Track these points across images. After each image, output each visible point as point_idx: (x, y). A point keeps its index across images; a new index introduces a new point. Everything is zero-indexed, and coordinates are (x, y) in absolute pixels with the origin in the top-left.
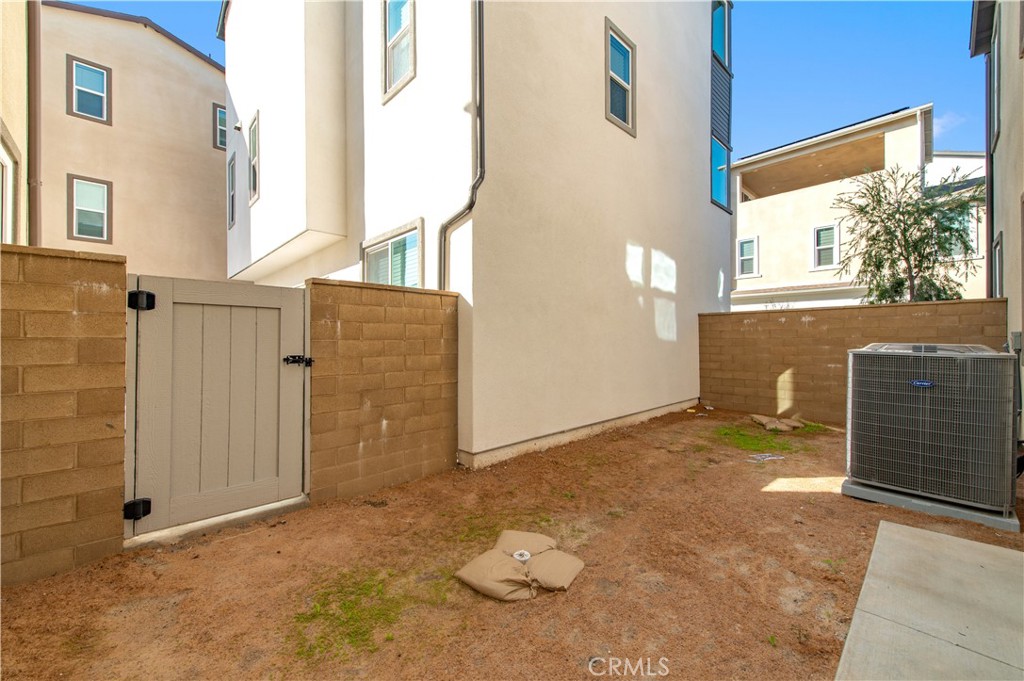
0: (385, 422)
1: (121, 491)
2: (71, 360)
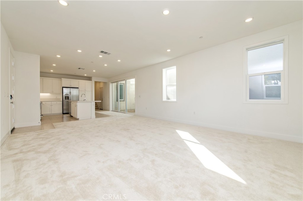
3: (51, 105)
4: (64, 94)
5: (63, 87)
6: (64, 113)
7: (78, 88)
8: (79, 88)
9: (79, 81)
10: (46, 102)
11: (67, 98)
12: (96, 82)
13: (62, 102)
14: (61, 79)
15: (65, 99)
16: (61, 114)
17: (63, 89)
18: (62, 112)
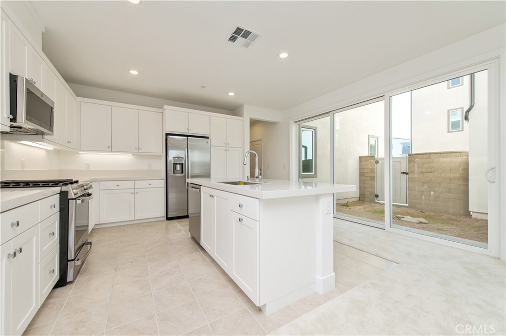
0: (432, 193)
1: (374, 192)
2: (369, 171)
3: (133, 191)
4: (170, 158)
5: (167, 135)
6: (169, 216)
7: (207, 138)
8: (212, 138)
9: (210, 116)
10: (117, 183)
11: (178, 167)
12: (253, 123)
13: (164, 182)
14: (162, 108)
15: (174, 173)
16: (163, 219)
17: (168, 139)
18: (164, 214)
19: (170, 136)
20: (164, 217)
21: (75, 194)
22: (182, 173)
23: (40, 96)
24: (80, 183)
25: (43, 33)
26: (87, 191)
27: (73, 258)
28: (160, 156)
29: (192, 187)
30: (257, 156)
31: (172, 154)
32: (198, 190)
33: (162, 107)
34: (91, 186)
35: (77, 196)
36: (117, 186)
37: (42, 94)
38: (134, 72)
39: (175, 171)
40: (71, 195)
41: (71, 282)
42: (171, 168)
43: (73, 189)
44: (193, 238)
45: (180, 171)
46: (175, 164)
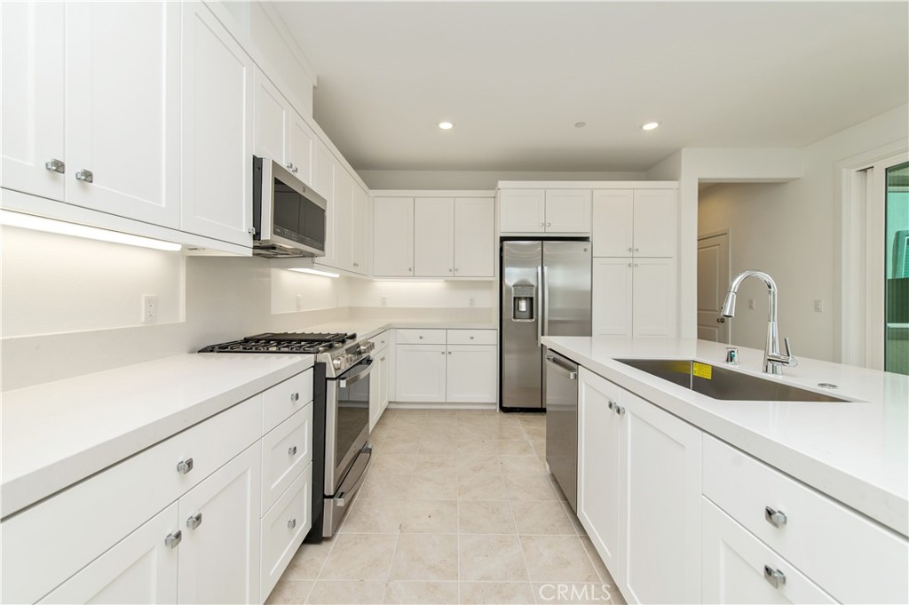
3: (443, 349)
4: (510, 281)
5: (503, 239)
6: (505, 405)
7: (585, 239)
8: (595, 239)
9: (593, 190)
11: (523, 305)
12: (708, 190)
13: (496, 334)
14: (494, 189)
15: (515, 317)
16: (493, 407)
17: (505, 248)
18: (495, 399)
19: (508, 242)
20: (496, 404)
21: (336, 369)
22: (532, 318)
23: (300, 191)
24: (358, 340)
25: (314, 88)
26: (364, 356)
27: (332, 494)
28: (491, 282)
29: (555, 361)
30: (774, 288)
31: (513, 275)
32: (572, 375)
33: (493, 187)
34: (373, 344)
35: (340, 372)
36: (421, 338)
37: (305, 188)
38: (446, 126)
39: (517, 312)
40: (331, 373)
41: (328, 539)
42: (509, 305)
43: (333, 360)
44: (554, 478)
45: (528, 314)
46: (517, 299)
